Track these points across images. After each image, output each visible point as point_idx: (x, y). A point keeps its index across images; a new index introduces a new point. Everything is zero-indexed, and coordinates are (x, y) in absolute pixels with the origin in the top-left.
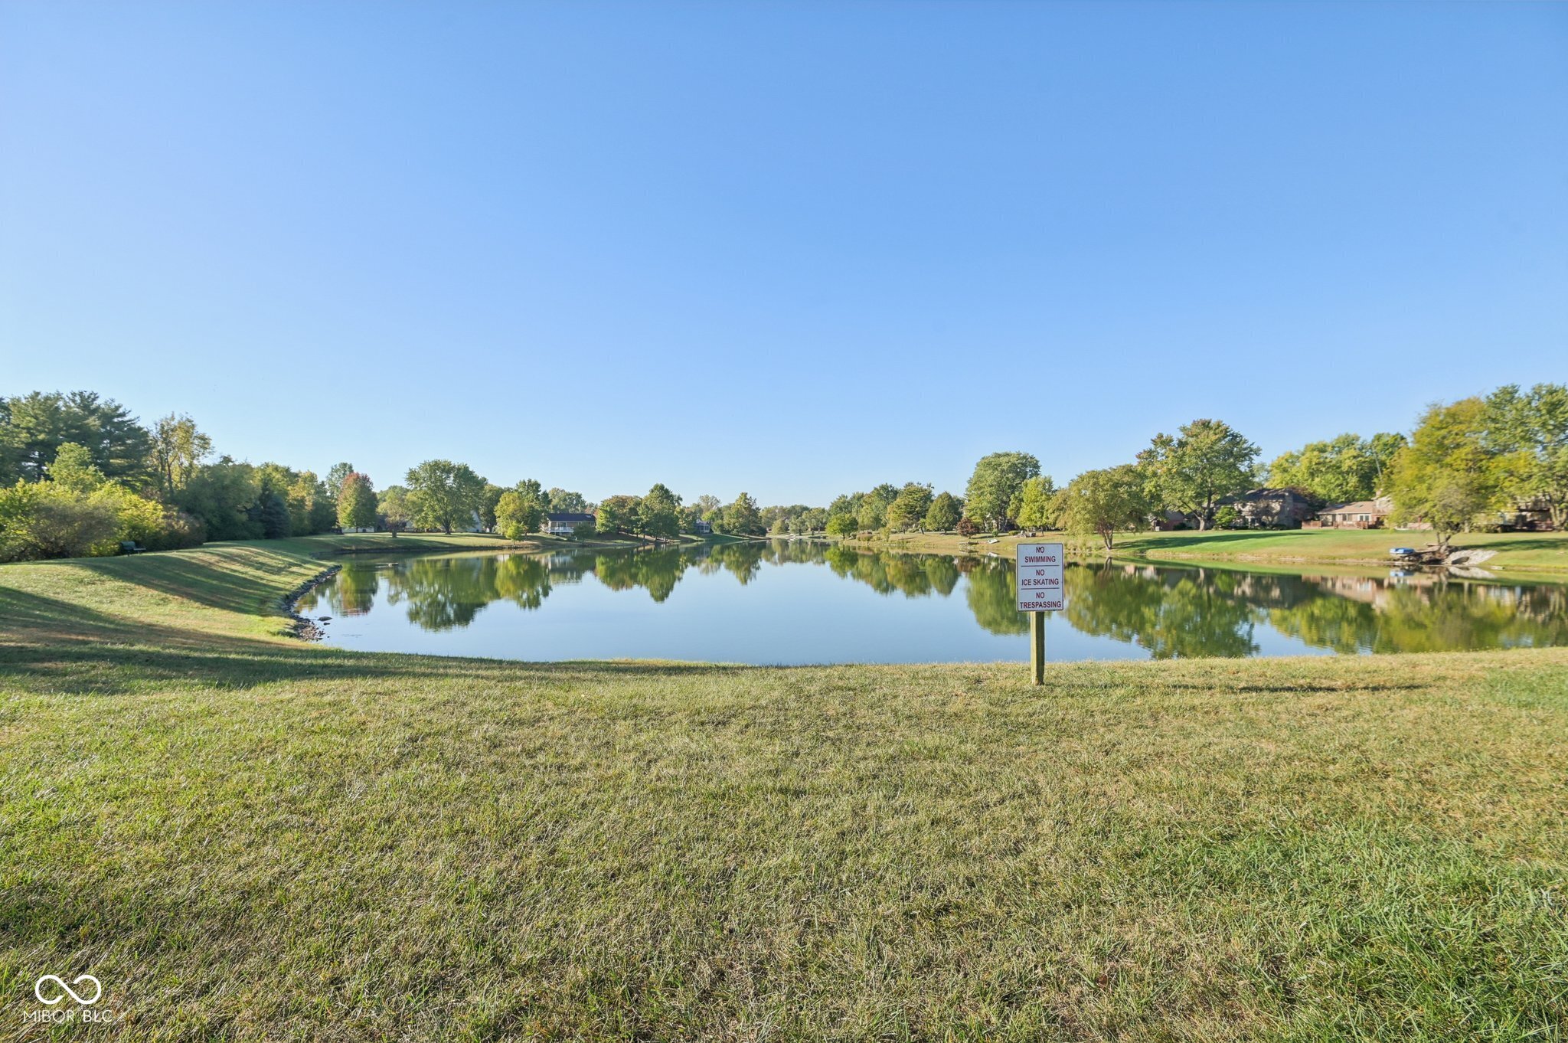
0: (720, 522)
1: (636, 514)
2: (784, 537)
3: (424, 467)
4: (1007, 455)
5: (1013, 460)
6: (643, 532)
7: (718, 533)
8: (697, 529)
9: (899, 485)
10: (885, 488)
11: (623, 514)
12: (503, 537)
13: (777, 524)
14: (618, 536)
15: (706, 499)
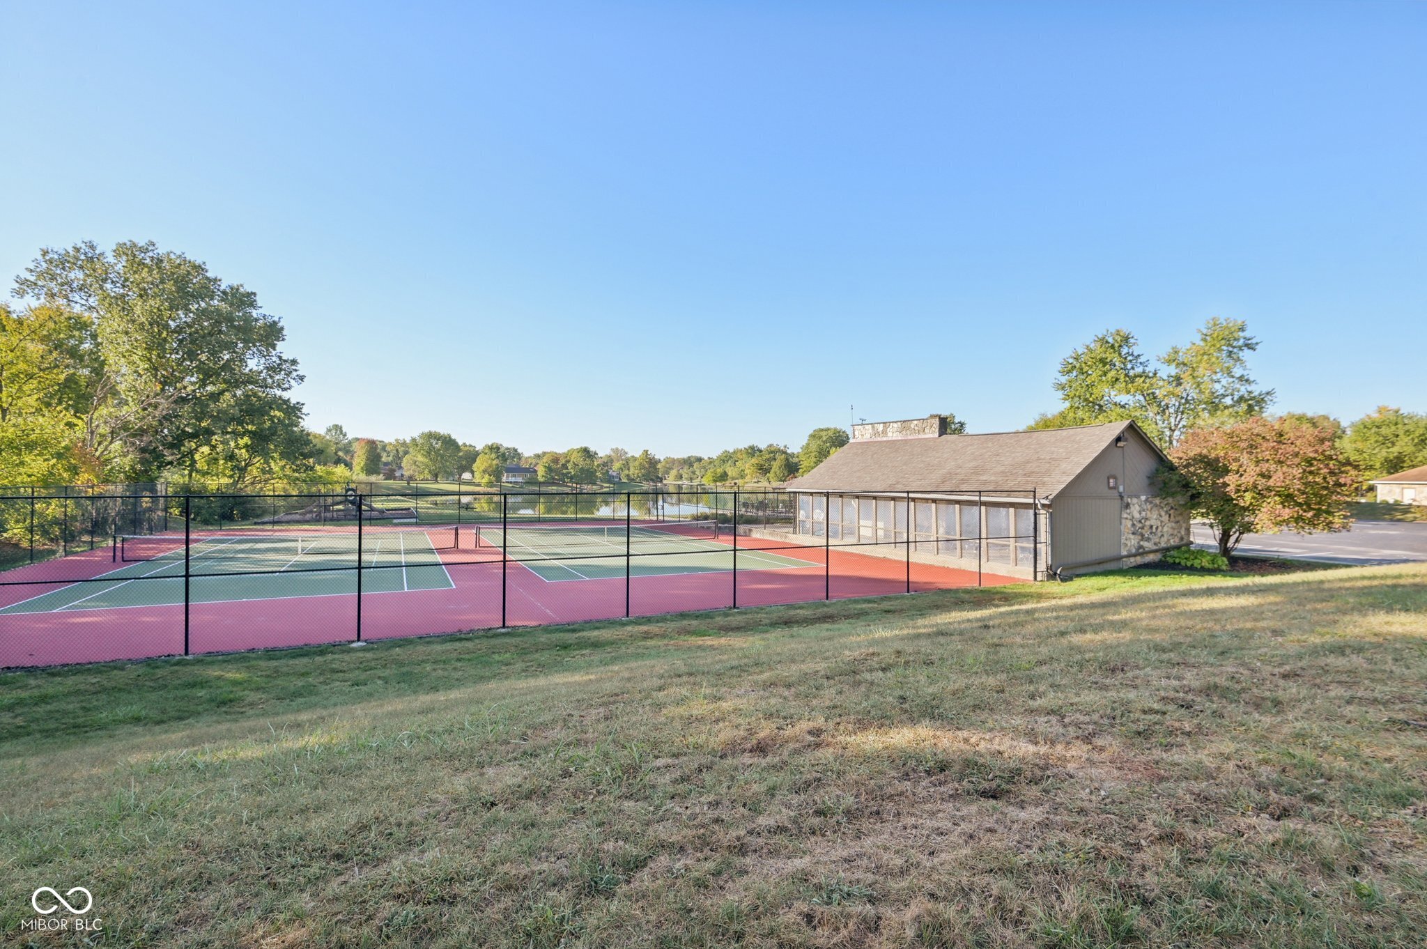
0: (627, 472)
1: (567, 468)
2: (680, 483)
3: (423, 436)
4: (828, 430)
5: (831, 434)
6: (571, 482)
7: (625, 481)
8: (609, 479)
9: (763, 446)
10: (752, 448)
11: (558, 467)
12: (479, 485)
13: (673, 473)
14: (553, 484)
15: (616, 451)
